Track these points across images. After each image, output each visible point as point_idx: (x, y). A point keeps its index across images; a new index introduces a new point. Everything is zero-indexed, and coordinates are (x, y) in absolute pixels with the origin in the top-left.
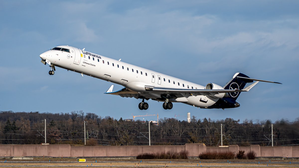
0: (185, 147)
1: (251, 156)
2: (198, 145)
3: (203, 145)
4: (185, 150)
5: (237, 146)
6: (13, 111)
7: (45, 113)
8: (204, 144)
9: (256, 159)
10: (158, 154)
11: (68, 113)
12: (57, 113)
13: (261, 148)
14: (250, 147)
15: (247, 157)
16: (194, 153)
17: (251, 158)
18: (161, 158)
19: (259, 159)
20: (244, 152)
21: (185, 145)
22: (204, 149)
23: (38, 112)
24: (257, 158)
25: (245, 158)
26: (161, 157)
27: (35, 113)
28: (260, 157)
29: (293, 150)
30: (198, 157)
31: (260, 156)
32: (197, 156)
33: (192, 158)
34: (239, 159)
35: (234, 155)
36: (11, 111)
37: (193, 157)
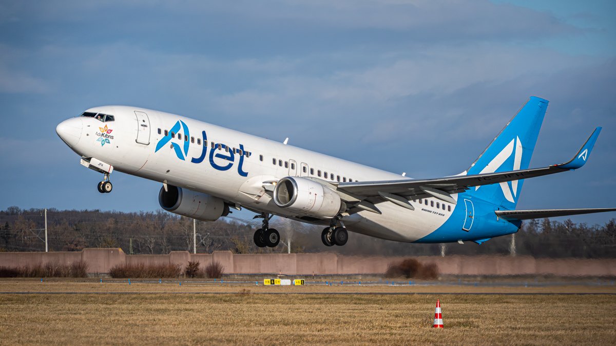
0: (82, 254)
1: (214, 273)
2: (109, 251)
3: (118, 251)
4: (82, 261)
5: (187, 254)
6: (57, 209)
7: (109, 211)
8: (120, 250)
9: (223, 278)
10: (27, 268)
11: (153, 212)
12: (133, 211)
13: (234, 256)
14: (213, 255)
15: (205, 274)
16: (100, 267)
17: (212, 275)
18: (31, 276)
19: (229, 277)
20: (198, 264)
21: (83, 250)
22: (119, 259)
23: (98, 211)
24: (226, 275)
25: (201, 276)
26: (32, 273)
27: (93, 212)
28: (233, 274)
29: (297, 261)
30: (107, 274)
31: (232, 271)
32: (106, 271)
33: (95, 276)
34: (189, 277)
35: (179, 270)
36: (53, 208)
37: (97, 274)
